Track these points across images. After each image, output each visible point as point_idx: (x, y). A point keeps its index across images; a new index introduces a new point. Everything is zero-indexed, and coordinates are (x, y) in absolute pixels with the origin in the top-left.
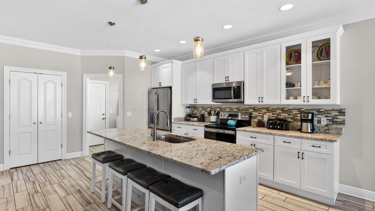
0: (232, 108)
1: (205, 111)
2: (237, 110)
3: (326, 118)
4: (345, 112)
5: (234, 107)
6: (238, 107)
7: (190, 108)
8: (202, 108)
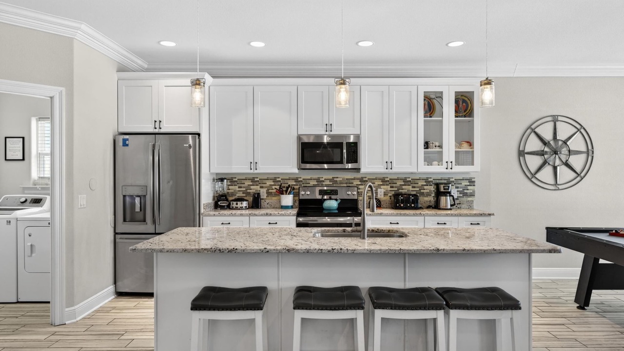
0: (321, 179)
1: (259, 187)
2: (331, 183)
3: (457, 190)
4: (474, 182)
5: (325, 177)
6: (333, 178)
7: (225, 181)
8: (253, 180)
